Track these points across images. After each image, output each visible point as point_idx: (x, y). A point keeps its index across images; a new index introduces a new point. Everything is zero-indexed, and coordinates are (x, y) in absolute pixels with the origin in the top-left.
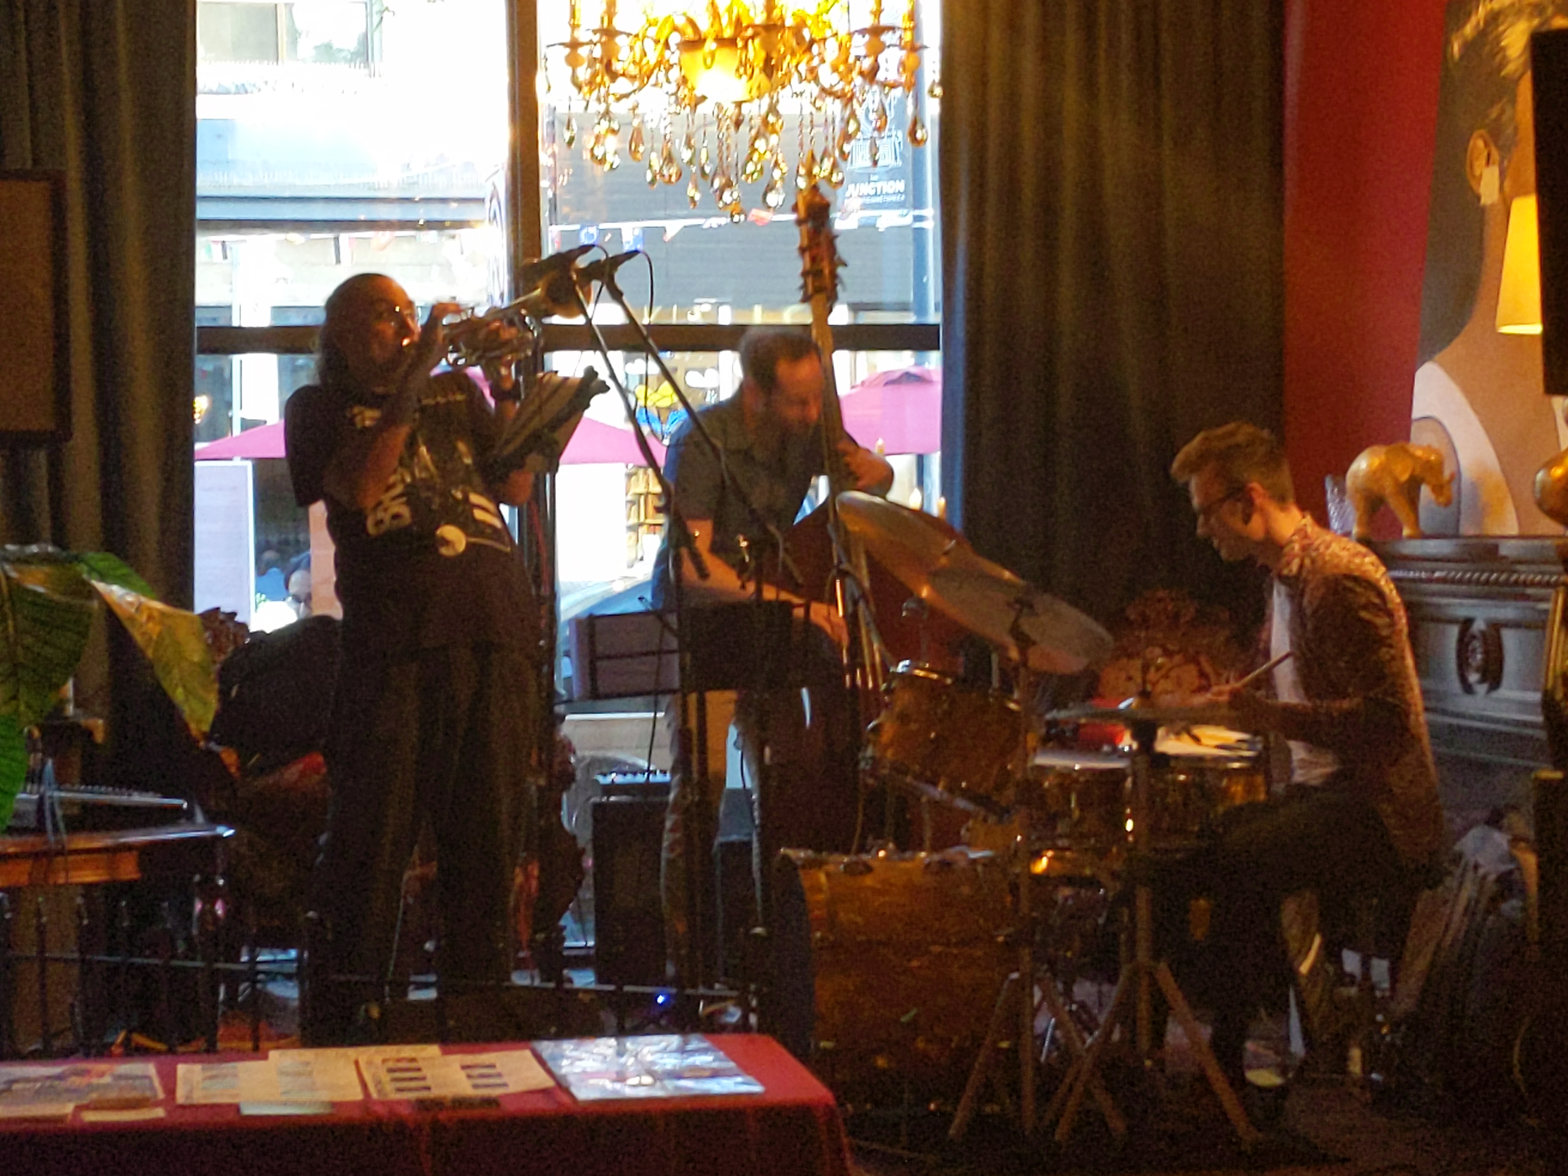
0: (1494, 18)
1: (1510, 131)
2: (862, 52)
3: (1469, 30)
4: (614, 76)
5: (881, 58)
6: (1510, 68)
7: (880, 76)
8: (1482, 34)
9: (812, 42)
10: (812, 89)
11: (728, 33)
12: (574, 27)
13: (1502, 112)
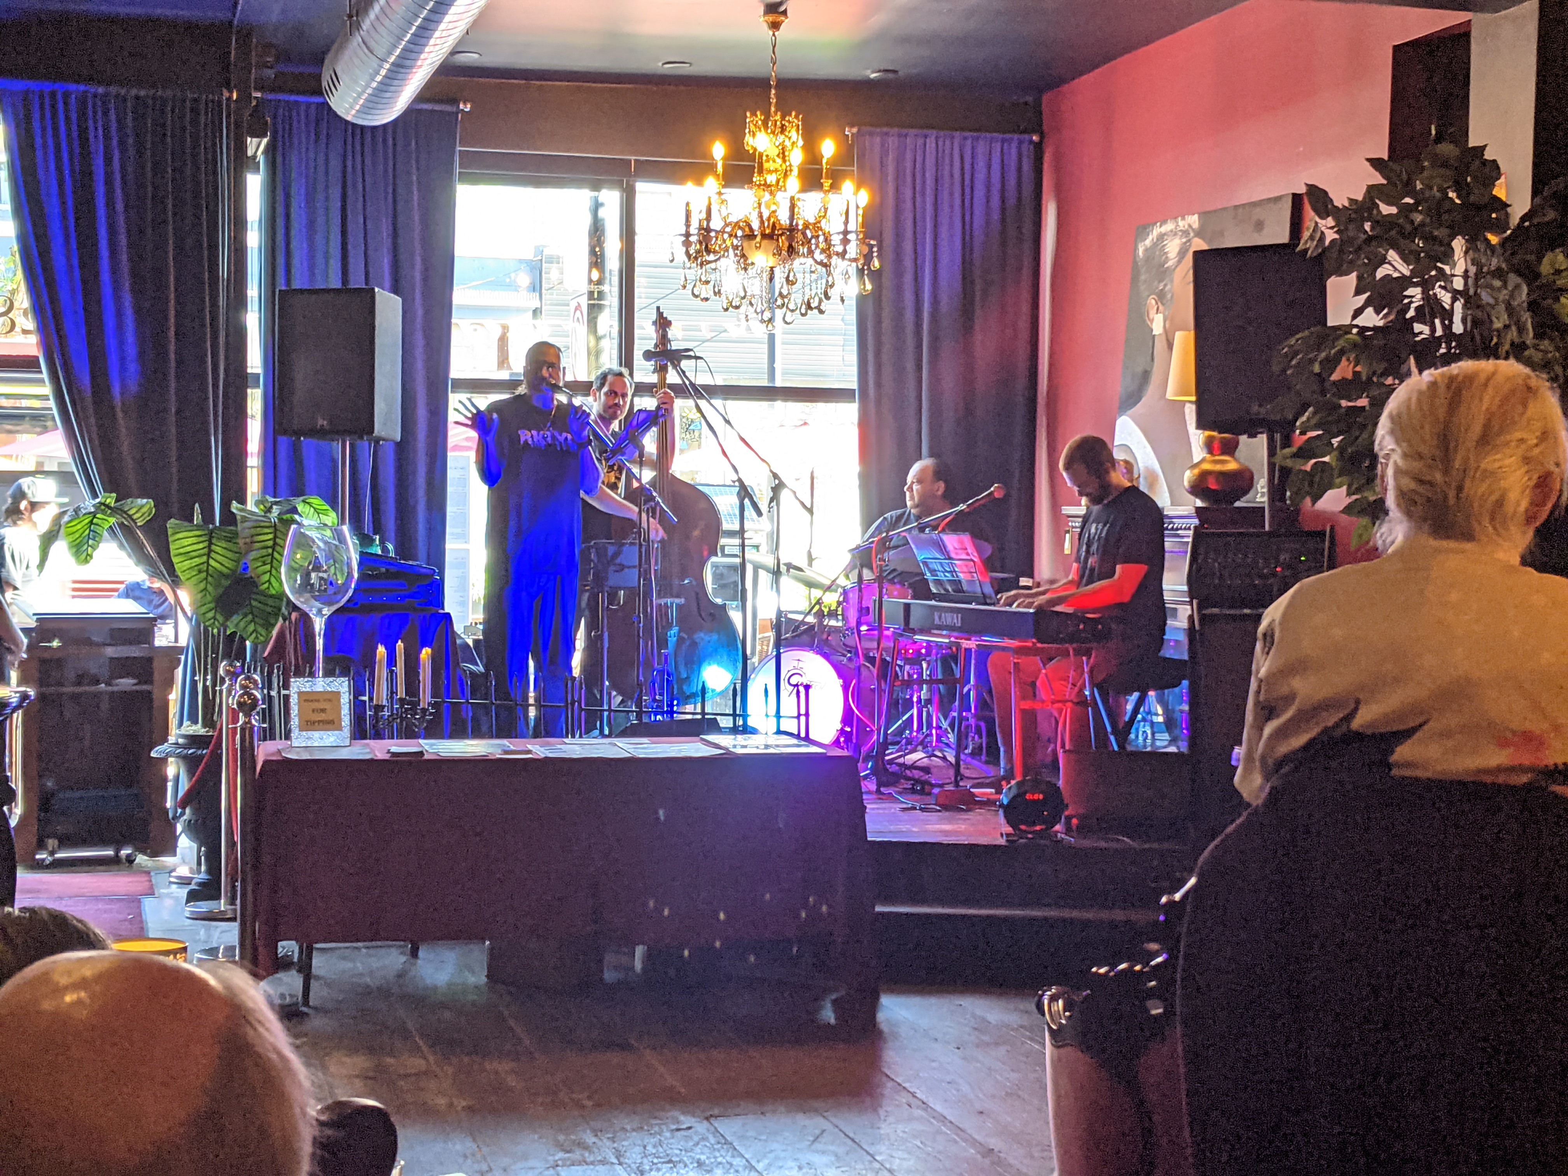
0: (1161, 237)
1: (1169, 296)
2: (839, 242)
3: (1148, 242)
4: (708, 251)
5: (848, 247)
6: (1170, 263)
7: (847, 256)
8: (1155, 245)
9: (812, 237)
10: (810, 261)
11: (767, 232)
12: (688, 225)
13: (1165, 285)
